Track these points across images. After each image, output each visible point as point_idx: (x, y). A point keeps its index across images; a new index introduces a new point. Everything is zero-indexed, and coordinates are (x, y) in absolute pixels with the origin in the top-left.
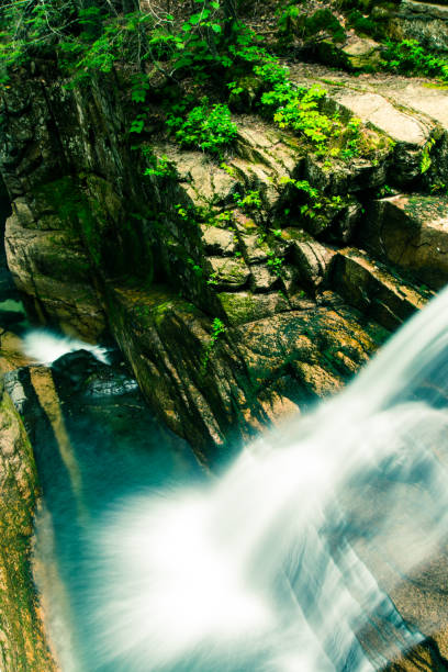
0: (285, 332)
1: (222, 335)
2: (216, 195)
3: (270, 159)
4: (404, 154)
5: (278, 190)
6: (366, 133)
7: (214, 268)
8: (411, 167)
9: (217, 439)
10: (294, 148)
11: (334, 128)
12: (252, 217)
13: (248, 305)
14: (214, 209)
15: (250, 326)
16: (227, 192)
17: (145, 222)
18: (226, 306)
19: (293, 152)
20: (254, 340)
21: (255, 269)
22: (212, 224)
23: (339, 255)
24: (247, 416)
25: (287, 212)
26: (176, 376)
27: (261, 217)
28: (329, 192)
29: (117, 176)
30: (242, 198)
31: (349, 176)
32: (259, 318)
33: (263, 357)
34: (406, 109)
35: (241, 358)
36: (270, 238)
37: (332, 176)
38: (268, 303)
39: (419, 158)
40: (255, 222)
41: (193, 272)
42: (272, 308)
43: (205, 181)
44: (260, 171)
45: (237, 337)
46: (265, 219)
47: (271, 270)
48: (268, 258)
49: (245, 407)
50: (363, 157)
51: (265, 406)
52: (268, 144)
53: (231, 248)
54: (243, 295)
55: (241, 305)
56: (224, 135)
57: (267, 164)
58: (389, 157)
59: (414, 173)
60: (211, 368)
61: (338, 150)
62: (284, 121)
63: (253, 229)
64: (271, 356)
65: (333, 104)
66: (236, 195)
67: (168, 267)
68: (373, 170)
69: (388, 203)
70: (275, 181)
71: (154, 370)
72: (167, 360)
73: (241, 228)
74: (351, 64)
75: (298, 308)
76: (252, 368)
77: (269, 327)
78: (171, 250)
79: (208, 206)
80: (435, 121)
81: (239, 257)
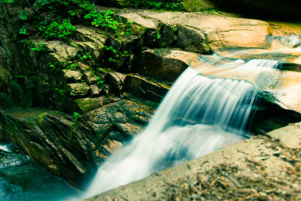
0: (109, 112)
1: (79, 119)
2: (69, 56)
3: (94, 39)
4: (150, 33)
5: (99, 51)
6: (134, 27)
7: (72, 88)
8: (153, 38)
9: (81, 171)
10: (103, 34)
11: (120, 25)
12: (88, 64)
13: (90, 103)
14: (69, 62)
15: (92, 112)
16: (75, 54)
17: (26, 78)
18: (80, 105)
19: (104, 36)
20: (96, 119)
21: (92, 87)
22: (69, 69)
23: (128, 76)
24: (97, 153)
25: (103, 61)
26: (53, 146)
27: (92, 64)
28: (121, 50)
29: (7, 59)
30: (82, 57)
31: (130, 42)
32: (96, 108)
33: (101, 125)
34: (147, 17)
35: (91, 127)
36: (97, 72)
37: (122, 43)
38: (99, 101)
39: (156, 34)
40: (90, 66)
41: (59, 94)
42: (101, 103)
43: (62, 52)
44: (90, 44)
45: (87, 118)
46: (94, 64)
47: (99, 86)
48: (97, 81)
49: (95, 149)
50: (134, 35)
51: (105, 147)
52: (91, 34)
53: (79, 78)
54: (87, 99)
55: (87, 103)
56: (70, 31)
57: (93, 41)
58: (144, 34)
59: (154, 40)
60: (74, 136)
61: (124, 33)
62: (97, 24)
63: (89, 69)
64: (105, 124)
65: (118, 16)
66: (79, 56)
67: (42, 96)
68: (139, 40)
69: (147, 52)
70: (97, 47)
71: (40, 147)
72: (47, 140)
73: (83, 69)
74: (119, 4)
75: (113, 101)
76: (97, 130)
77: (101, 112)
78: (44, 87)
79: (66, 61)
80: (159, 21)
81: (83, 82)
